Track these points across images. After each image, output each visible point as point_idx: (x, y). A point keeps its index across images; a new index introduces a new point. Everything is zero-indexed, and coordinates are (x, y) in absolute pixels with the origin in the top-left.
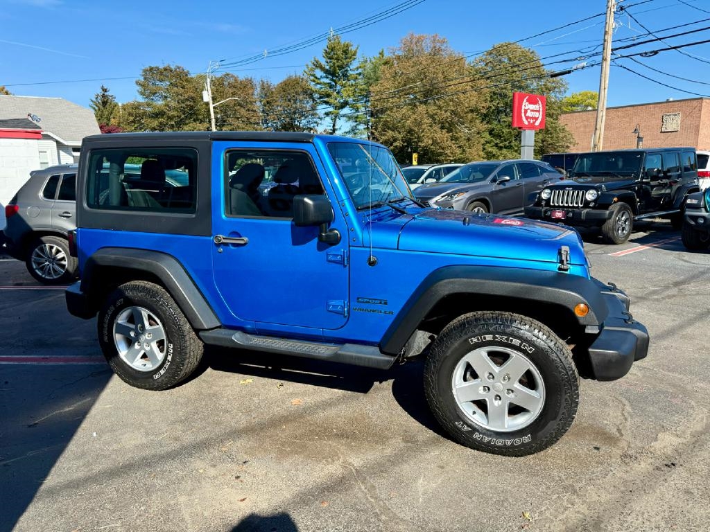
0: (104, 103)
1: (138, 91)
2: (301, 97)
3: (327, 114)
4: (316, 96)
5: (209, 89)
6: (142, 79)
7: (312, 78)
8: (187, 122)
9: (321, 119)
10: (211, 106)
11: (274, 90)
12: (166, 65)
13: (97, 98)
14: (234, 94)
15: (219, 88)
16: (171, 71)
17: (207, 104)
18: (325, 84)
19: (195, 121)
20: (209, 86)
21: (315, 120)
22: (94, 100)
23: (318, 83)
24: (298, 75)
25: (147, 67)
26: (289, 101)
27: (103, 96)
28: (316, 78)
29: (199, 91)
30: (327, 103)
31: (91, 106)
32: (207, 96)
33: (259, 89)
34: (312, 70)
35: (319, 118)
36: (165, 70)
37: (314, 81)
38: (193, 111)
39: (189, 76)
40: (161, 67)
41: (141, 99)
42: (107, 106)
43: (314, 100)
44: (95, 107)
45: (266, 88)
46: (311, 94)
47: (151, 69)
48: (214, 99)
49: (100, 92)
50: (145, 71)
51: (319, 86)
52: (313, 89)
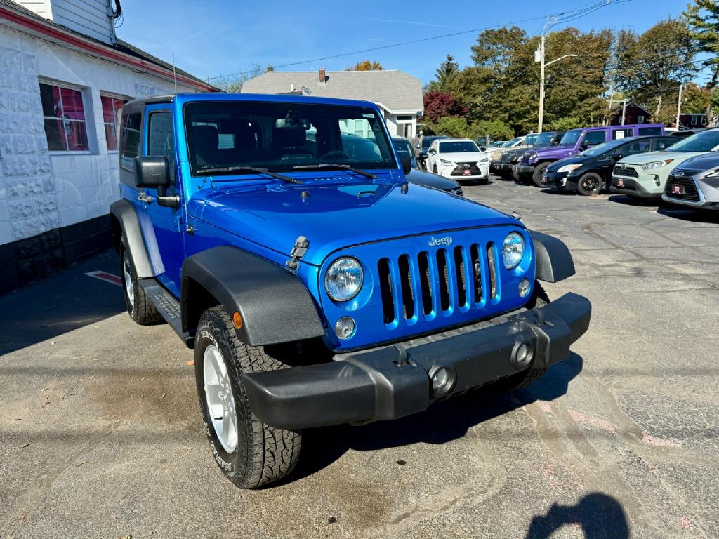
0: (448, 71)
1: (472, 56)
2: (673, 45)
3: (706, 64)
4: (695, 42)
5: (543, 47)
6: (478, 44)
7: (692, 20)
8: (515, 85)
9: (697, 71)
10: (543, 66)
11: (637, 41)
12: (502, 27)
13: (442, 67)
14: (574, 50)
15: (559, 43)
16: (506, 32)
17: (539, 63)
18: (710, 25)
19: (524, 83)
20: (543, 44)
21: (688, 72)
22: (439, 69)
23: (700, 26)
24: (672, 19)
25: (483, 31)
26: (656, 51)
27: (448, 64)
28: (699, 19)
29: (531, 50)
30: (708, 50)
31: (436, 75)
32: (539, 56)
33: (617, 41)
34: (696, 10)
35: (694, 69)
36: (500, 31)
37: (694, 24)
38: (524, 73)
39: (524, 37)
40: (497, 29)
42: (450, 74)
43: (689, 47)
44: (439, 75)
45: (627, 40)
46: (687, 41)
47: (488, 32)
48: (547, 59)
49: (445, 60)
50: (482, 35)
51: (700, 30)
52: (691, 33)
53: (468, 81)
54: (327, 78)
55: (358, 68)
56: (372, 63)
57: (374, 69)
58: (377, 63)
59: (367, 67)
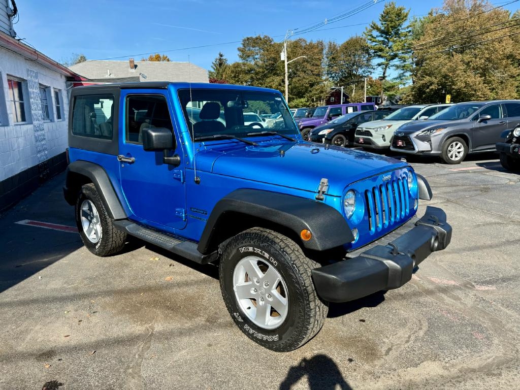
0: (220, 64)
1: (238, 55)
2: (359, 53)
3: (379, 65)
4: (372, 51)
5: (285, 51)
6: (241, 46)
7: (369, 37)
8: (269, 76)
9: (374, 69)
10: (286, 63)
11: (339, 49)
12: (257, 36)
13: (216, 61)
14: (303, 54)
15: (295, 48)
16: (261, 39)
17: (284, 62)
18: (379, 41)
19: (274, 74)
20: (285, 48)
21: (369, 70)
22: (214, 62)
23: (374, 41)
24: (358, 36)
25: (245, 37)
26: (350, 56)
27: (220, 60)
28: (373, 37)
29: (278, 53)
30: (380, 56)
31: (212, 67)
32: (283, 56)
33: (327, 49)
34: (371, 31)
35: (372, 68)
36: (257, 38)
37: (371, 40)
38: (274, 68)
39: (272, 43)
40: (254, 37)
41: (240, 61)
42: (222, 66)
43: (369, 54)
44: (214, 67)
45: (332, 48)
46: (367, 50)
47: (248, 39)
48: (289, 58)
49: (218, 57)
50: (244, 40)
51: (374, 43)
52: (369, 46)
53: (237, 72)
54: (136, 66)
55: (151, 59)
56: (161, 56)
57: (163, 61)
58: (165, 56)
59: (158, 58)
